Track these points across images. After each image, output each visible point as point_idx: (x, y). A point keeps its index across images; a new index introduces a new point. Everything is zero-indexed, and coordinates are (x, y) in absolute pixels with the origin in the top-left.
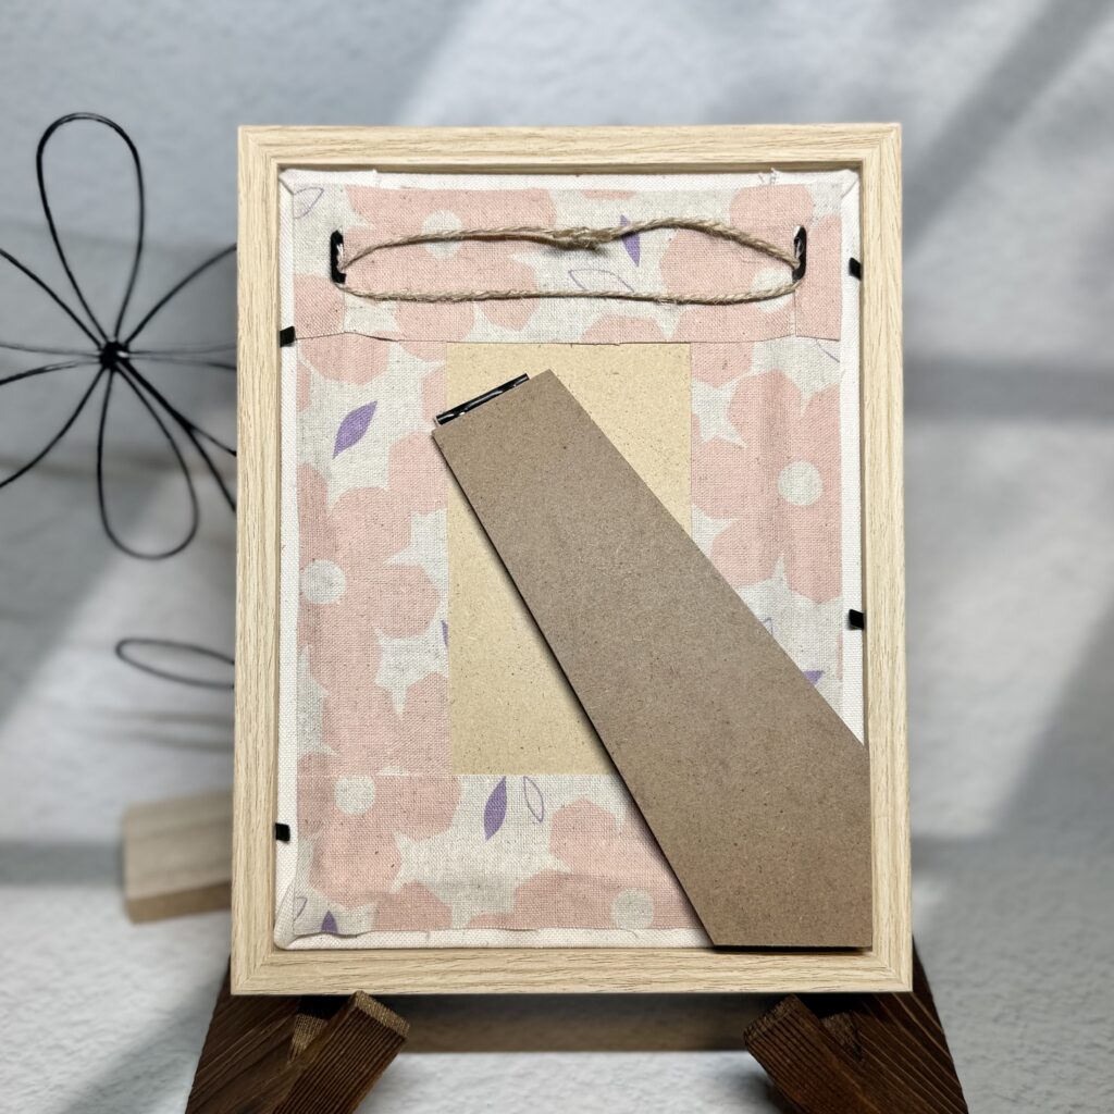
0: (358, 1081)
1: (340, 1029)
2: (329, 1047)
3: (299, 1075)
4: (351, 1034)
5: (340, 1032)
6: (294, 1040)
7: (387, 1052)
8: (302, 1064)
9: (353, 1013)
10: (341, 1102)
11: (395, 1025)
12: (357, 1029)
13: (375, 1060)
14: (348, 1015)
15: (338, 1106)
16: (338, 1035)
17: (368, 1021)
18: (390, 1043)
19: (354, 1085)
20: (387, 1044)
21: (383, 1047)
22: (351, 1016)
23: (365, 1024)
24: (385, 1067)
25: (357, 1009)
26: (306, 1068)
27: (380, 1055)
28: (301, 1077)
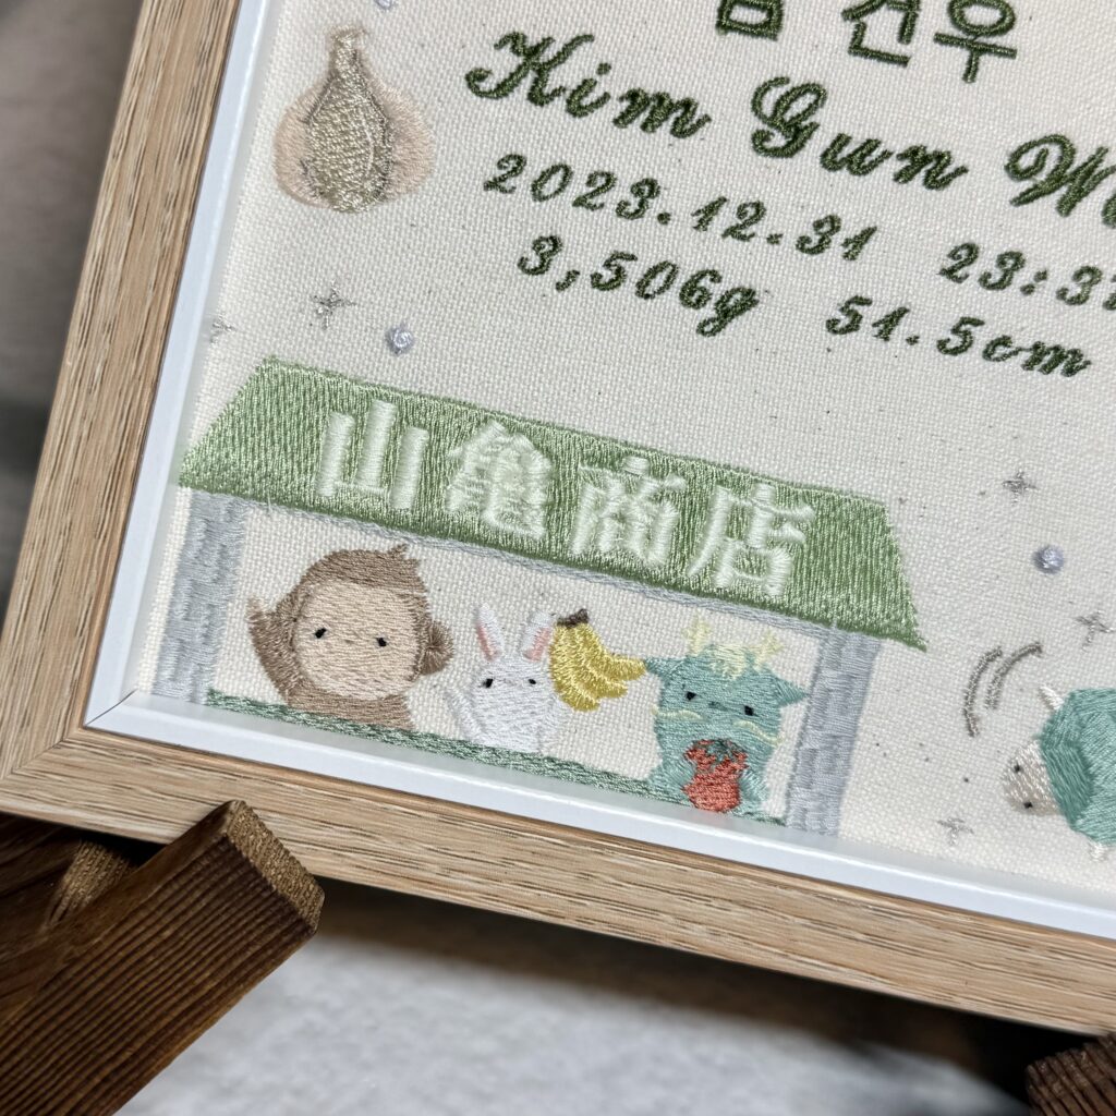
0: (186, 1005)
1: (176, 879)
2: (143, 915)
3: (61, 966)
4: (197, 894)
5: (176, 887)
6: (67, 879)
7: (264, 949)
8: (74, 943)
9: (215, 847)
10: (138, 1045)
11: (298, 891)
12: (215, 885)
13: (236, 963)
14: (200, 852)
15: (128, 1054)
16: (169, 892)
17: (240, 872)
18: (277, 931)
19: (175, 1013)
20: (271, 929)
21: (258, 939)
22: (207, 853)
23: (235, 876)
24: (253, 984)
25: (225, 839)
26: (78, 955)
27: (249, 954)
28: (62, 972)
